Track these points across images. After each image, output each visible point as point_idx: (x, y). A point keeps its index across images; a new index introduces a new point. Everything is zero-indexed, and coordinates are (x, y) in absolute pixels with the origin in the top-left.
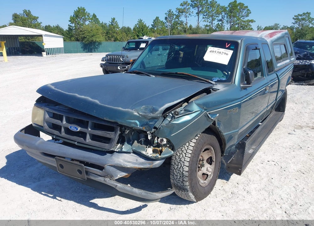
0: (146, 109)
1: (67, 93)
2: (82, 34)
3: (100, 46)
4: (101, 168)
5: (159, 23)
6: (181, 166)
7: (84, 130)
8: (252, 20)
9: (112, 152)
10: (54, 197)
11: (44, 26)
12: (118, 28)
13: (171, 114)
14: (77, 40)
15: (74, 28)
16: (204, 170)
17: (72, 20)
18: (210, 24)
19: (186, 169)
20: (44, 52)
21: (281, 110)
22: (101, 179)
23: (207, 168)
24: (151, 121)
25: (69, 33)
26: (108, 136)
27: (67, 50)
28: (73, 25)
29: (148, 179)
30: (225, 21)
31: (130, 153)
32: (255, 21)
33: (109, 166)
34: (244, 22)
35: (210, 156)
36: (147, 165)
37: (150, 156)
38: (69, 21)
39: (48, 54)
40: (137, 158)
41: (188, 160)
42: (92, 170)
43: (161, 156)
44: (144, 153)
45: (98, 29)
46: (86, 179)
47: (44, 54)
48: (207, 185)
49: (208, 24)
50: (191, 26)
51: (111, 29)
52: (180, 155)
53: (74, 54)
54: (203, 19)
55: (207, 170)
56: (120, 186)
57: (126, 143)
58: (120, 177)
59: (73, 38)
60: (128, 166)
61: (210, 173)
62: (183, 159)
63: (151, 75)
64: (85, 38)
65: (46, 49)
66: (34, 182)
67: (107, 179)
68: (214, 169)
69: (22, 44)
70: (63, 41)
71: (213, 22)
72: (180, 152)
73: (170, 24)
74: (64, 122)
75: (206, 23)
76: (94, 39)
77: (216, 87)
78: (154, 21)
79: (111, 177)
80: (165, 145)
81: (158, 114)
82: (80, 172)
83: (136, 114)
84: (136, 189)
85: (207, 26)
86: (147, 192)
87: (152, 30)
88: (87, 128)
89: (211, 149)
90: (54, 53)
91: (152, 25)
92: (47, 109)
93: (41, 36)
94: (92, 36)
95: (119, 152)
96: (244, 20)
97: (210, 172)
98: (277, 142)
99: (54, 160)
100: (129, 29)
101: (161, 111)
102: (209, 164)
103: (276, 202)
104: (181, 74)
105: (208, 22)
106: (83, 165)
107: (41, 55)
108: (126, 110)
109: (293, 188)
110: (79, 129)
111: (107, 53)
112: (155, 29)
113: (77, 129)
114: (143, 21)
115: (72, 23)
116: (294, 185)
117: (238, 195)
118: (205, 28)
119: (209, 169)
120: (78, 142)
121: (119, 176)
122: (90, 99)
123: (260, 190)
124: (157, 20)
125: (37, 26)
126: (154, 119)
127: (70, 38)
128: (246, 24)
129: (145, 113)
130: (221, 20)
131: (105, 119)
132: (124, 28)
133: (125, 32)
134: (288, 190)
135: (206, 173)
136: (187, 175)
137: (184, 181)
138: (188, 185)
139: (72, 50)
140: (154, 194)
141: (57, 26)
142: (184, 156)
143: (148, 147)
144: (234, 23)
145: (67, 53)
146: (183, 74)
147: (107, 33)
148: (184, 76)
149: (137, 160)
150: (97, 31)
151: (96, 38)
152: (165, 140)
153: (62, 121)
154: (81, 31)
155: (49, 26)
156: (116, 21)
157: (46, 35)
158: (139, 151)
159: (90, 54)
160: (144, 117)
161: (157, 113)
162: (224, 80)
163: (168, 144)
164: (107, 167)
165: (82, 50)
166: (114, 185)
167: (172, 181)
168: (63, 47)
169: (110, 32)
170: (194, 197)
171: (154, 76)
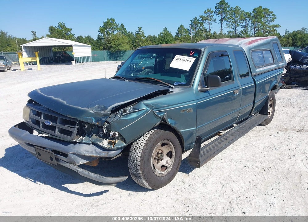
0: (98, 108)
1: (47, 96)
2: (109, 43)
3: (126, 54)
4: (66, 155)
5: (184, 31)
6: (135, 157)
7: (54, 124)
8: (277, 25)
9: (75, 143)
10: (35, 182)
11: (76, 37)
12: (144, 37)
13: (120, 112)
14: (104, 49)
15: (103, 38)
16: (163, 162)
17: (102, 30)
18: (234, 30)
19: (139, 159)
20: (74, 60)
21: (265, 113)
22: (67, 165)
23: (167, 161)
24: (104, 118)
25: (99, 42)
26: (69, 129)
27: (94, 59)
28: (102, 35)
29: (122, 170)
30: (249, 27)
31: (89, 144)
32: (281, 26)
33: (72, 153)
34: (269, 27)
35: (170, 150)
36: (103, 154)
37: (105, 147)
38: (99, 31)
39: (77, 63)
40: (96, 148)
41: (141, 151)
42: (60, 157)
43: (114, 147)
44: (100, 144)
45: (124, 39)
46: (56, 164)
47: (73, 62)
48: (164, 175)
49: (232, 30)
50: (214, 33)
51: (137, 38)
52: (136, 147)
53: (101, 62)
54: (227, 26)
55: (167, 162)
56: (80, 170)
57: (86, 136)
58: (82, 163)
59: (101, 47)
60: (87, 155)
61: (170, 166)
62: (137, 151)
63: (126, 80)
64: (111, 47)
65: (75, 57)
66: (28, 169)
67: (71, 164)
68: (174, 163)
69: (55, 53)
70: (91, 51)
71: (237, 28)
72: (136, 145)
73: (194, 32)
74: (42, 118)
75: (229, 30)
76: (120, 48)
77: (173, 90)
78: (179, 28)
79: (74, 163)
80: (117, 138)
81: (108, 112)
82: (52, 159)
83: (91, 111)
84: (93, 173)
85: (230, 32)
86: (101, 176)
87: (176, 38)
88: (56, 123)
89: (170, 144)
90: (82, 61)
91: (176, 33)
92: (32, 108)
93: (71, 46)
94: (118, 45)
95: (80, 143)
96: (269, 25)
97: (170, 164)
98: (254, 143)
99: (33, 148)
100: (155, 37)
101: (110, 109)
102: (169, 157)
103: (225, 194)
104: (149, 79)
105: (231, 28)
106: (53, 153)
107: (71, 63)
108: (84, 108)
109: (248, 182)
110: (51, 124)
111: (122, 62)
112: (180, 36)
113: (50, 124)
114: (168, 30)
115: (101, 33)
116: (250, 180)
117: (195, 187)
118: (228, 34)
119: (168, 161)
120: (50, 135)
121: (80, 162)
122: (60, 100)
123: (216, 183)
124: (181, 28)
125: (70, 38)
126: (105, 116)
127: (99, 47)
128: (271, 29)
129: (98, 111)
130: (245, 27)
131: (68, 116)
132: (149, 37)
133: (151, 40)
134: (242, 184)
135: (166, 165)
136: (140, 165)
137: (137, 169)
138: (140, 173)
139: (99, 58)
140: (107, 178)
141: (88, 36)
142: (138, 148)
143: (104, 139)
144: (258, 29)
145: (95, 61)
146: (151, 79)
147: (133, 42)
148: (151, 81)
149: (95, 150)
150: (123, 40)
151: (122, 47)
152: (117, 133)
153: (41, 117)
154: (108, 41)
155: (81, 37)
156: (142, 30)
157: (76, 45)
158: (97, 142)
159: (116, 62)
160: (98, 114)
161: (107, 110)
162: (184, 84)
163: (120, 137)
164: (69, 154)
165: (108, 58)
166: (76, 170)
167: (130, 170)
168: (91, 56)
169: (137, 41)
170: (147, 184)
171: (128, 81)
